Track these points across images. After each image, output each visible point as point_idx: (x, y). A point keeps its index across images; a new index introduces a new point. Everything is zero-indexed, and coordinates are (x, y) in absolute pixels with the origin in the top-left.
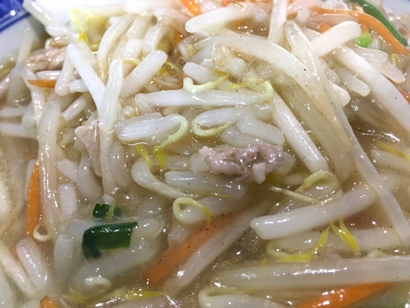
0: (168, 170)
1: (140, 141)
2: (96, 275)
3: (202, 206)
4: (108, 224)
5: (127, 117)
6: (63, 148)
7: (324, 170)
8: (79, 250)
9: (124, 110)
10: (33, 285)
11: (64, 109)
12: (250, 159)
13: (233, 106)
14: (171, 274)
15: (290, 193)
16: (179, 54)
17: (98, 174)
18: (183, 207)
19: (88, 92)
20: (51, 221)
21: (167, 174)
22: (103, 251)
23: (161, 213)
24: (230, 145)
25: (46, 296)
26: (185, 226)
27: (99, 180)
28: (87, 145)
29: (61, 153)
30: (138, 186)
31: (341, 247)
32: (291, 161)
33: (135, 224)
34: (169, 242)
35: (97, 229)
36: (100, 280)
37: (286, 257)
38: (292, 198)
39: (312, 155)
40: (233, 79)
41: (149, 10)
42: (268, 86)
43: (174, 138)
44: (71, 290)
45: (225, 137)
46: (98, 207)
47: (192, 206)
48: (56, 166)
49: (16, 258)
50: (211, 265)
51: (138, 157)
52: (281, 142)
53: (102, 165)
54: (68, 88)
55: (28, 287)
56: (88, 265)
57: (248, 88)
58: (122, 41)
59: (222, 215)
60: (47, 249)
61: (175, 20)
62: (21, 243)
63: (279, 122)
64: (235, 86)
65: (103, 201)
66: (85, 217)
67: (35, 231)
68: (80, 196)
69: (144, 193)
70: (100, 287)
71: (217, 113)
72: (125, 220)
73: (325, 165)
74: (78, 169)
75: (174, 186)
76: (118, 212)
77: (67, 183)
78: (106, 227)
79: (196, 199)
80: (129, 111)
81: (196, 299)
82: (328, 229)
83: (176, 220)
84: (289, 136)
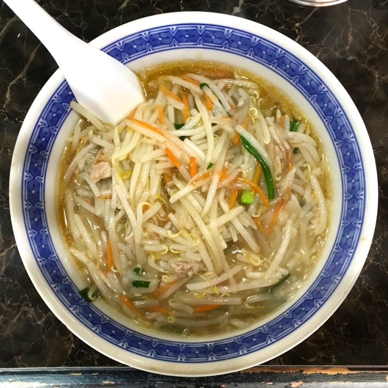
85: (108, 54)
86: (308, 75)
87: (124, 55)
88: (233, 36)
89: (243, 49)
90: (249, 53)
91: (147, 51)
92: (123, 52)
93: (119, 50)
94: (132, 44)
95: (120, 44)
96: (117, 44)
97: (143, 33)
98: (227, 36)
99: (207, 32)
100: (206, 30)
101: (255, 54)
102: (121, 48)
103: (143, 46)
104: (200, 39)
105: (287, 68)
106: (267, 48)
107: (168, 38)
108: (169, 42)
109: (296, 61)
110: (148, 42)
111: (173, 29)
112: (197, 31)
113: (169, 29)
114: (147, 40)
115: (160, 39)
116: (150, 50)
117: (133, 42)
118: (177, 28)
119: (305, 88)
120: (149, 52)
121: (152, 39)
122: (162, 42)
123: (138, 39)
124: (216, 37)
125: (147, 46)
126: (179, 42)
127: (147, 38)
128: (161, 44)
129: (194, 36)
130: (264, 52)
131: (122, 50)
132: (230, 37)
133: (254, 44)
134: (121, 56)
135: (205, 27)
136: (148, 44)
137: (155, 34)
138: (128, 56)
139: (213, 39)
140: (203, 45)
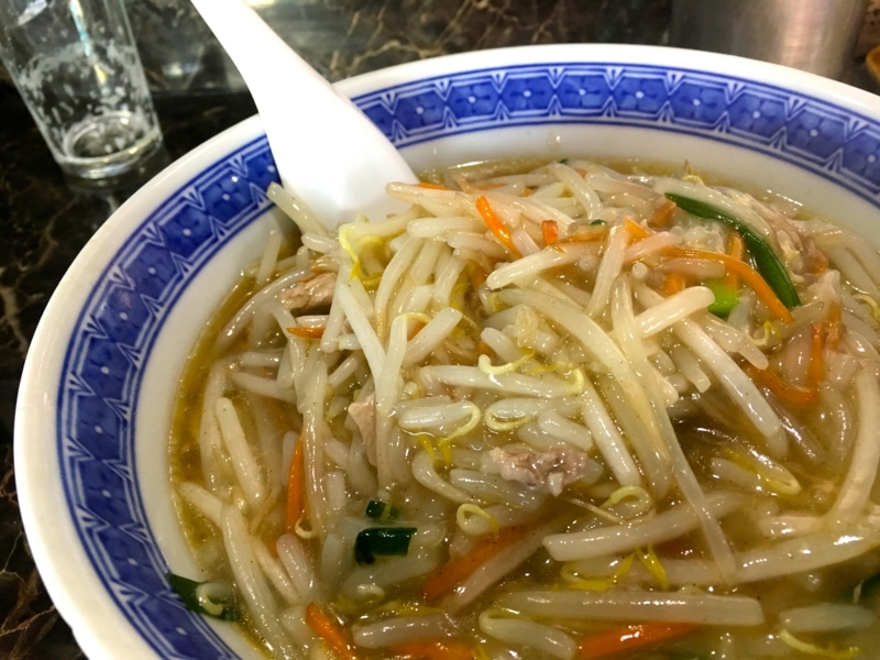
0: (455, 467)
1: (424, 430)
2: (370, 582)
3: (489, 517)
4: (383, 526)
5: (411, 398)
6: (329, 423)
7: (634, 485)
8: (351, 554)
9: (407, 387)
10: (295, 589)
11: (331, 371)
12: (547, 467)
13: (534, 397)
14: (451, 590)
15: (594, 509)
16: (479, 302)
17: (372, 462)
18: (468, 515)
19: (361, 351)
20: (318, 516)
21: (453, 472)
22: (378, 557)
23: (443, 519)
24: (528, 444)
25: (312, 603)
26: (468, 536)
27: (373, 470)
28: (361, 427)
29: (327, 430)
30: (419, 484)
31: (646, 578)
32: (597, 470)
33: (414, 530)
34: (451, 553)
35: (373, 531)
36: (374, 589)
37: (582, 584)
38: (594, 515)
39: (623, 465)
40: (540, 358)
41: (444, 234)
42: (580, 376)
43: (462, 431)
44: (340, 596)
45: (521, 434)
46: (372, 505)
47: (477, 514)
48: (323, 448)
49: (275, 556)
50: (497, 584)
51: (421, 448)
52: (588, 445)
53: (378, 454)
54: (338, 343)
55: (290, 590)
56: (360, 572)
57: (555, 372)
58: (406, 283)
59: (513, 528)
60: (313, 548)
61: (477, 252)
62: (282, 540)
63: (588, 421)
64: (540, 369)
65: (377, 498)
66: (355, 514)
67: (297, 525)
68: (349, 487)
69: (425, 492)
70: (372, 596)
71: (516, 403)
72: (402, 523)
73: (637, 479)
74: (348, 454)
75: (460, 487)
76: (395, 513)
77: (335, 470)
78: (384, 530)
79: (482, 507)
80: (412, 389)
81: (477, 620)
82: (632, 556)
83: (460, 529)
84: (598, 439)
85: (366, 112)
86: (810, 113)
87: (396, 125)
88: (625, 81)
89: (647, 108)
90: (662, 116)
91: (443, 128)
92: (395, 117)
93: (385, 111)
94: (415, 103)
95: (388, 96)
96: (384, 95)
97: (437, 82)
98: (612, 83)
99: (569, 81)
100: (566, 77)
101: (677, 114)
102: (391, 108)
103: (436, 114)
104: (555, 101)
105: (755, 120)
106: (701, 89)
107: (487, 98)
108: (490, 109)
109: (774, 95)
110: (447, 104)
111: (498, 76)
112: (548, 82)
113: (490, 77)
114: (445, 99)
115: (472, 100)
116: (450, 126)
117: (417, 98)
118: (507, 74)
119: (808, 147)
120: (447, 130)
121: (455, 97)
122: (475, 107)
123: (427, 94)
124: (588, 92)
125: (445, 113)
126: (511, 110)
127: (444, 94)
128: (474, 112)
129: (542, 93)
130: (697, 102)
131: (392, 112)
132: (619, 86)
133: (671, 89)
134: (390, 127)
135: (565, 70)
136: (447, 109)
137: (462, 87)
138: (404, 129)
139: (582, 97)
140: (562, 114)
